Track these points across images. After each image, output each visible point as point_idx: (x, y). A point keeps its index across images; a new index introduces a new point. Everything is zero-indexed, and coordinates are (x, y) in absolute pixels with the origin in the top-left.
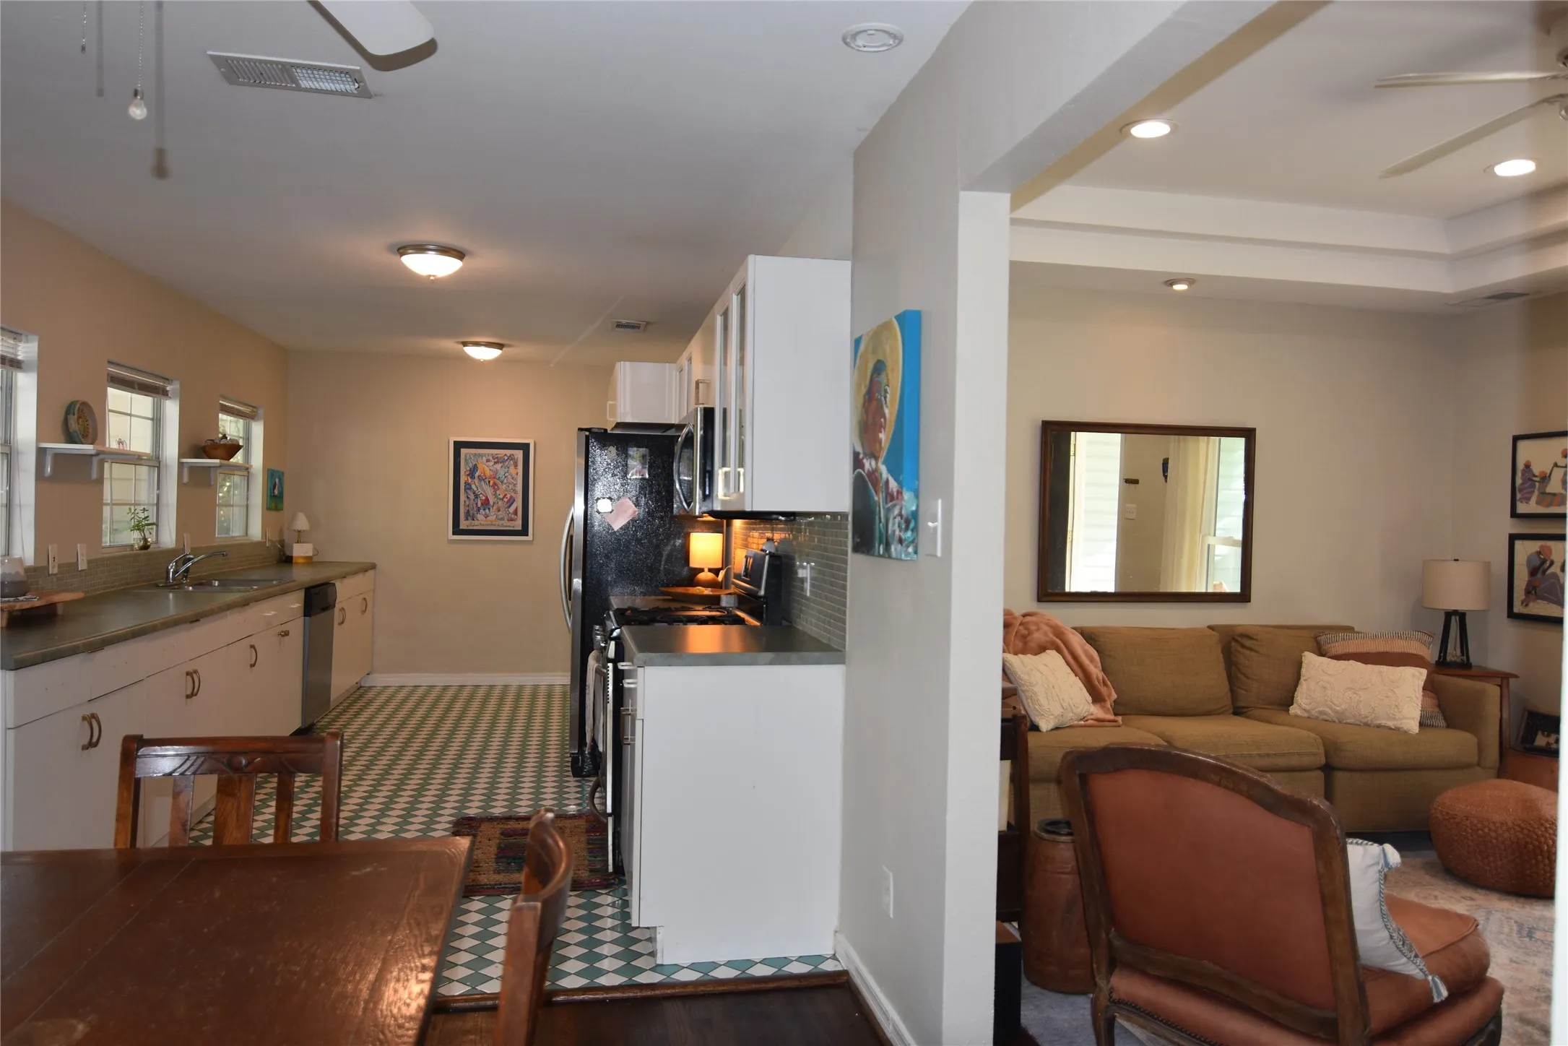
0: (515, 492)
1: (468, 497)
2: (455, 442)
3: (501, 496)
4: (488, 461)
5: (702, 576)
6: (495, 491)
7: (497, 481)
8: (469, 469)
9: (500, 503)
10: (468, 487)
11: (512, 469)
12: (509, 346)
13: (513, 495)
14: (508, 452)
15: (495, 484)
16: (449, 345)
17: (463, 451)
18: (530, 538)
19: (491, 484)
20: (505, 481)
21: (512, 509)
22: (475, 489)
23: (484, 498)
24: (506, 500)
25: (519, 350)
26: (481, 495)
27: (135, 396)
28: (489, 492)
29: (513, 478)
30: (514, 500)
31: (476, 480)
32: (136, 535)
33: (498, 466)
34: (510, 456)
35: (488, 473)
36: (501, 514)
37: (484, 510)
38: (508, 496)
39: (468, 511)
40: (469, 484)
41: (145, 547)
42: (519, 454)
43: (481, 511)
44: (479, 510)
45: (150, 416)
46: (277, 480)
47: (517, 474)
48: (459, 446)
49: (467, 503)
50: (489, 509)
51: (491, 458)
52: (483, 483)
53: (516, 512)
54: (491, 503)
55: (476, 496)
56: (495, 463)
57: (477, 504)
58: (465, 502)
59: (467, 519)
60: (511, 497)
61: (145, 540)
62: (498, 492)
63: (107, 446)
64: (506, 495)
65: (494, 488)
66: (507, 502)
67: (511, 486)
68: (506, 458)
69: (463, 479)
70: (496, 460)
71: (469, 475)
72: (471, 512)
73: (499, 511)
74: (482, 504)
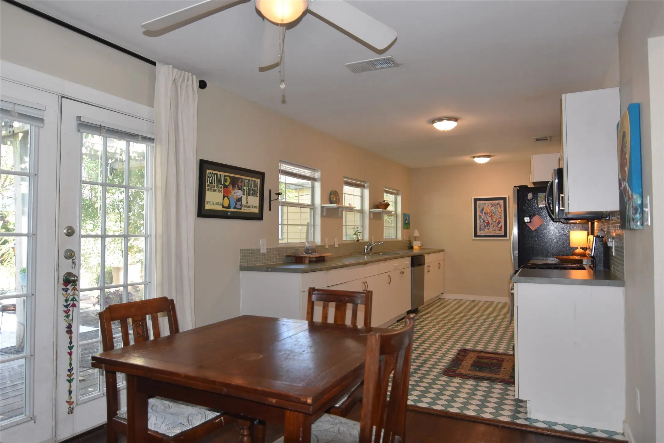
0: (501, 218)
1: (480, 222)
2: (474, 199)
3: (495, 221)
4: (488, 206)
5: (577, 251)
6: (492, 218)
7: (493, 214)
8: (480, 210)
9: (494, 223)
10: (480, 217)
11: (499, 209)
12: (493, 156)
13: (500, 220)
14: (497, 202)
15: (492, 215)
16: (467, 158)
17: (478, 202)
18: (508, 238)
19: (490, 216)
20: (496, 214)
21: (499, 226)
22: (483, 218)
23: (487, 222)
24: (496, 222)
25: (497, 157)
26: (486, 221)
27: (354, 188)
28: (489, 219)
29: (499, 213)
30: (500, 222)
31: (484, 214)
32: (355, 236)
33: (493, 208)
34: (498, 203)
35: (488, 211)
36: (495, 228)
37: (487, 226)
38: (498, 220)
39: (481, 227)
40: (481, 216)
41: (358, 241)
42: (502, 202)
43: (486, 227)
44: (485, 227)
45: (360, 195)
46: (407, 217)
47: (501, 211)
48: (476, 200)
49: (480, 224)
50: (490, 226)
51: (489, 204)
52: (486, 215)
53: (501, 227)
54: (490, 223)
55: (484, 221)
56: (492, 206)
57: (484, 224)
58: (479, 223)
59: (480, 231)
60: (499, 221)
61: (358, 238)
62: (493, 219)
63: (344, 205)
64: (497, 220)
65: (491, 217)
66: (497, 223)
67: (499, 216)
68: (496, 204)
69: (478, 214)
70: (492, 205)
71: (480, 212)
72: (482, 228)
73: (494, 227)
74: (486, 224)
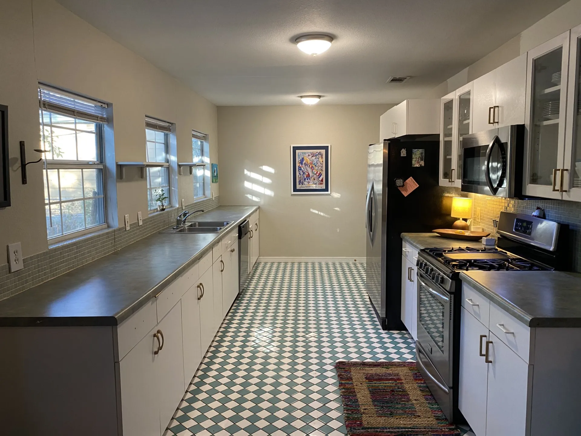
0: (322, 170)
1: (300, 174)
2: (293, 147)
3: (315, 173)
4: (309, 156)
6: (312, 170)
7: (314, 166)
8: (300, 160)
9: (315, 176)
10: (300, 169)
11: (320, 160)
12: (323, 96)
13: (321, 172)
14: (318, 151)
15: (312, 167)
16: (293, 98)
17: (297, 151)
18: (329, 192)
19: (310, 167)
20: (317, 165)
21: (320, 179)
22: (303, 170)
23: (307, 174)
24: (317, 174)
25: (327, 98)
26: (306, 173)
27: (156, 132)
28: (310, 171)
29: (321, 164)
30: (321, 175)
31: (304, 165)
32: (159, 203)
33: (314, 158)
34: (319, 153)
35: (309, 162)
36: (316, 181)
37: (308, 179)
38: (319, 172)
39: (300, 180)
40: (300, 167)
41: (163, 210)
42: (323, 151)
43: (306, 180)
44: (305, 179)
45: (164, 142)
47: (323, 162)
48: (295, 149)
49: (300, 176)
50: (310, 179)
51: (310, 154)
52: (307, 166)
53: (322, 181)
54: (311, 176)
55: (304, 173)
56: (312, 156)
57: (304, 177)
58: (298, 176)
59: (300, 184)
60: (320, 173)
61: (163, 206)
62: (314, 171)
63: (147, 161)
64: (317, 172)
65: (312, 169)
66: (318, 175)
67: (320, 168)
68: (317, 154)
69: (297, 165)
70: (312, 155)
71: (300, 163)
73: (314, 180)
74: (307, 177)
